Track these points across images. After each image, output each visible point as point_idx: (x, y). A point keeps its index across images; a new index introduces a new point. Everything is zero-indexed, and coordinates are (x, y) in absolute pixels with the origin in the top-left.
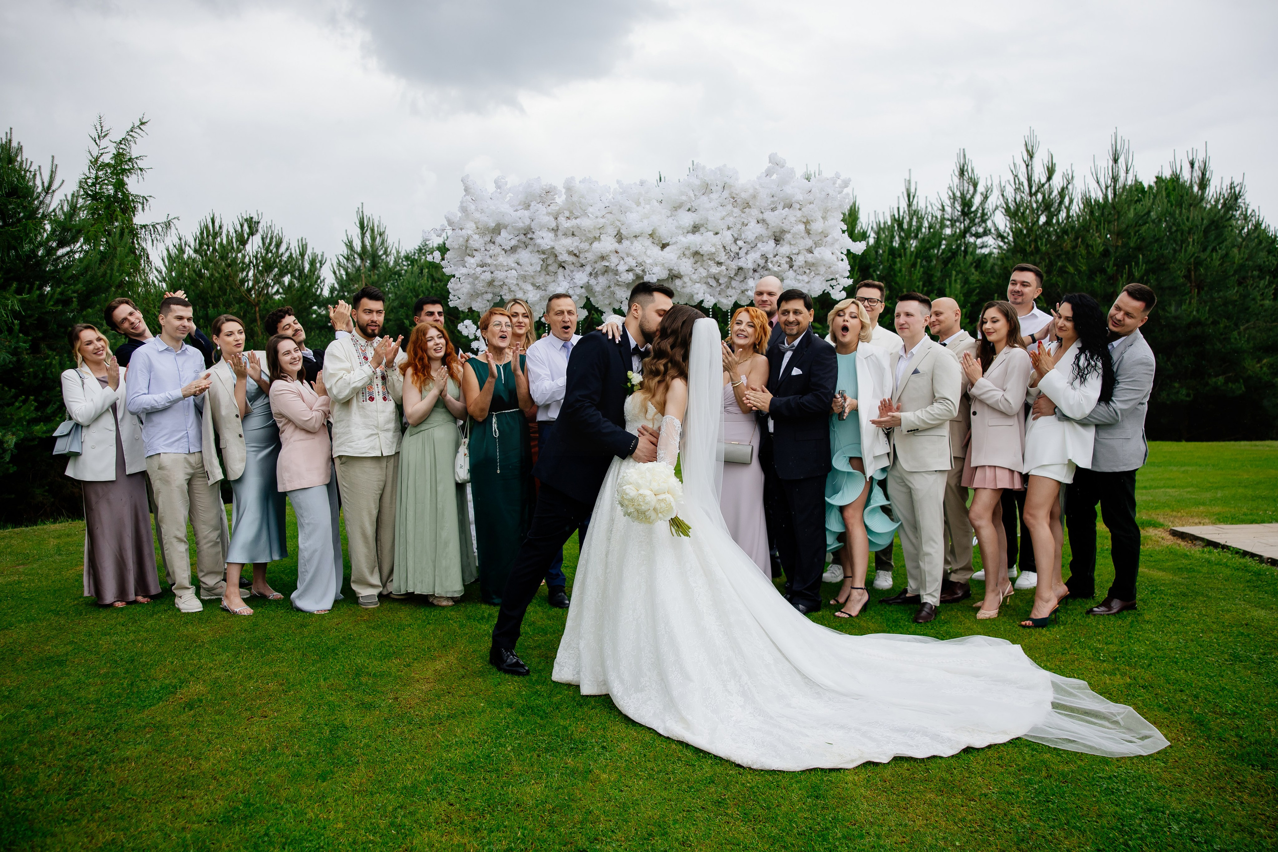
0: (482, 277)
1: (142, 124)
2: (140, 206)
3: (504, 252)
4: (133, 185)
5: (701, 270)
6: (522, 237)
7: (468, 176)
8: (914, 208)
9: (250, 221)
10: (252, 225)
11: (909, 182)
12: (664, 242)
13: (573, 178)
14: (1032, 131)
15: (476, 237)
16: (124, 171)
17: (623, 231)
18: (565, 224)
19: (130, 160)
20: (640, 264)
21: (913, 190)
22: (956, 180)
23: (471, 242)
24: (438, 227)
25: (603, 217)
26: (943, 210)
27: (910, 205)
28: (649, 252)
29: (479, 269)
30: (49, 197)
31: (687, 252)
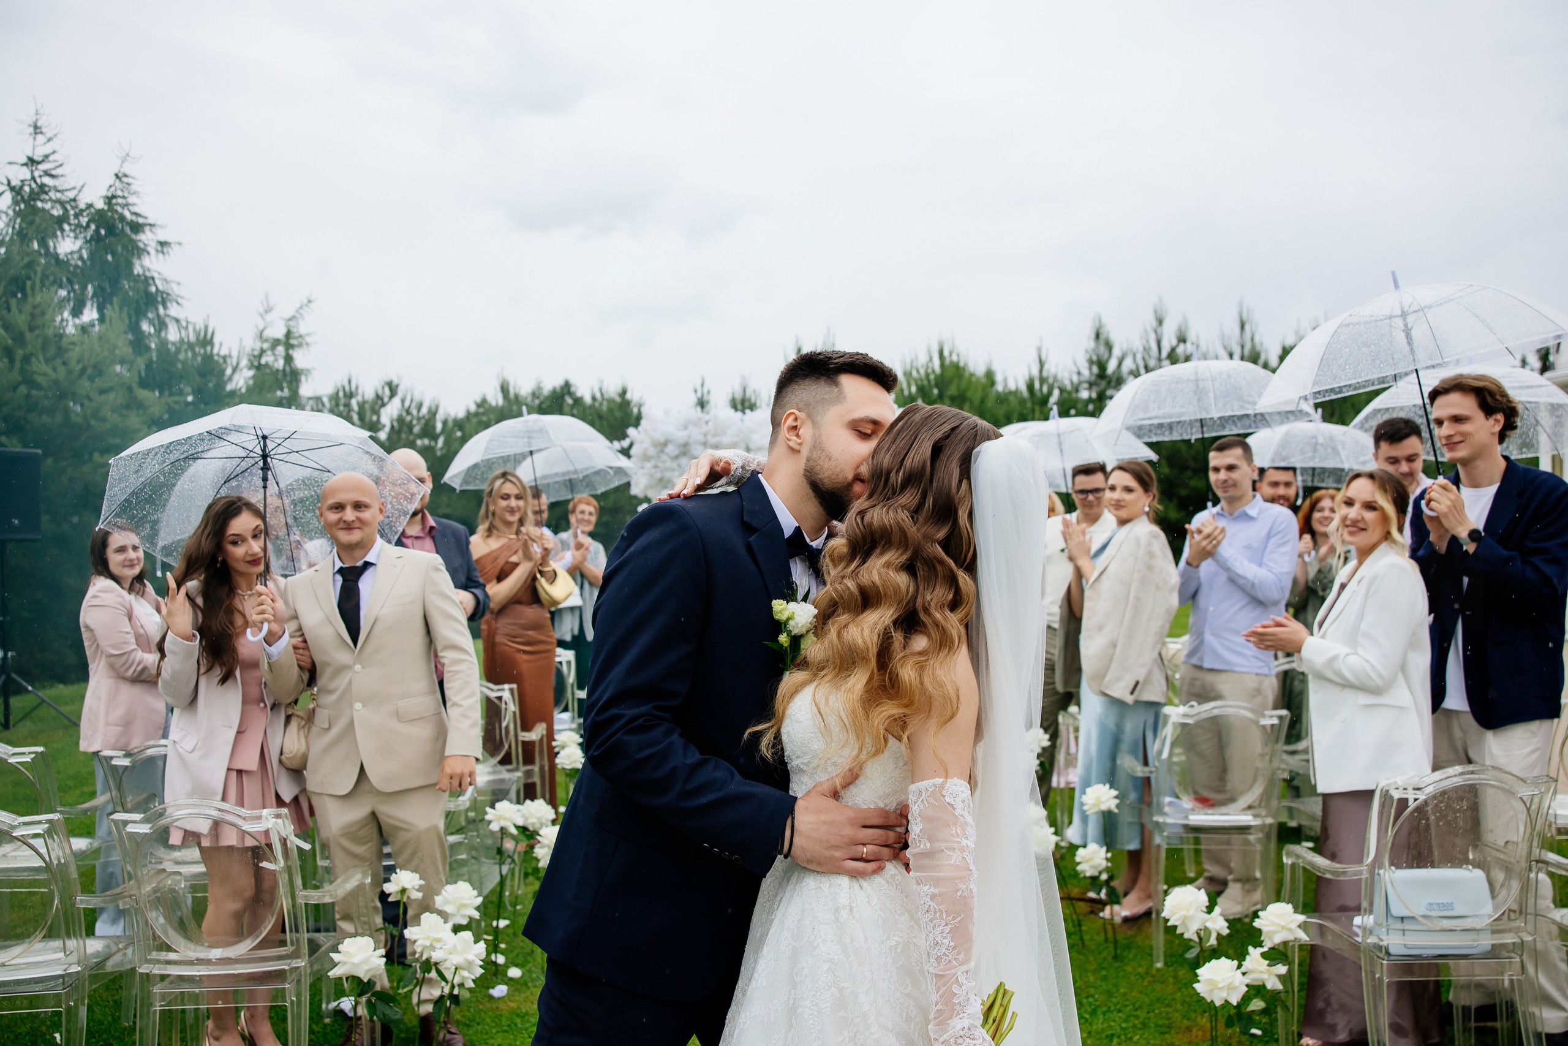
1: (310, 301)
2: (303, 378)
4: (300, 359)
8: (1045, 374)
9: (390, 384)
10: (393, 389)
11: (1039, 350)
14: (1160, 299)
16: (292, 347)
18: (713, 440)
19: (301, 336)
21: (1043, 358)
22: (1092, 344)
26: (1079, 373)
27: (1041, 371)
30: (236, 377)
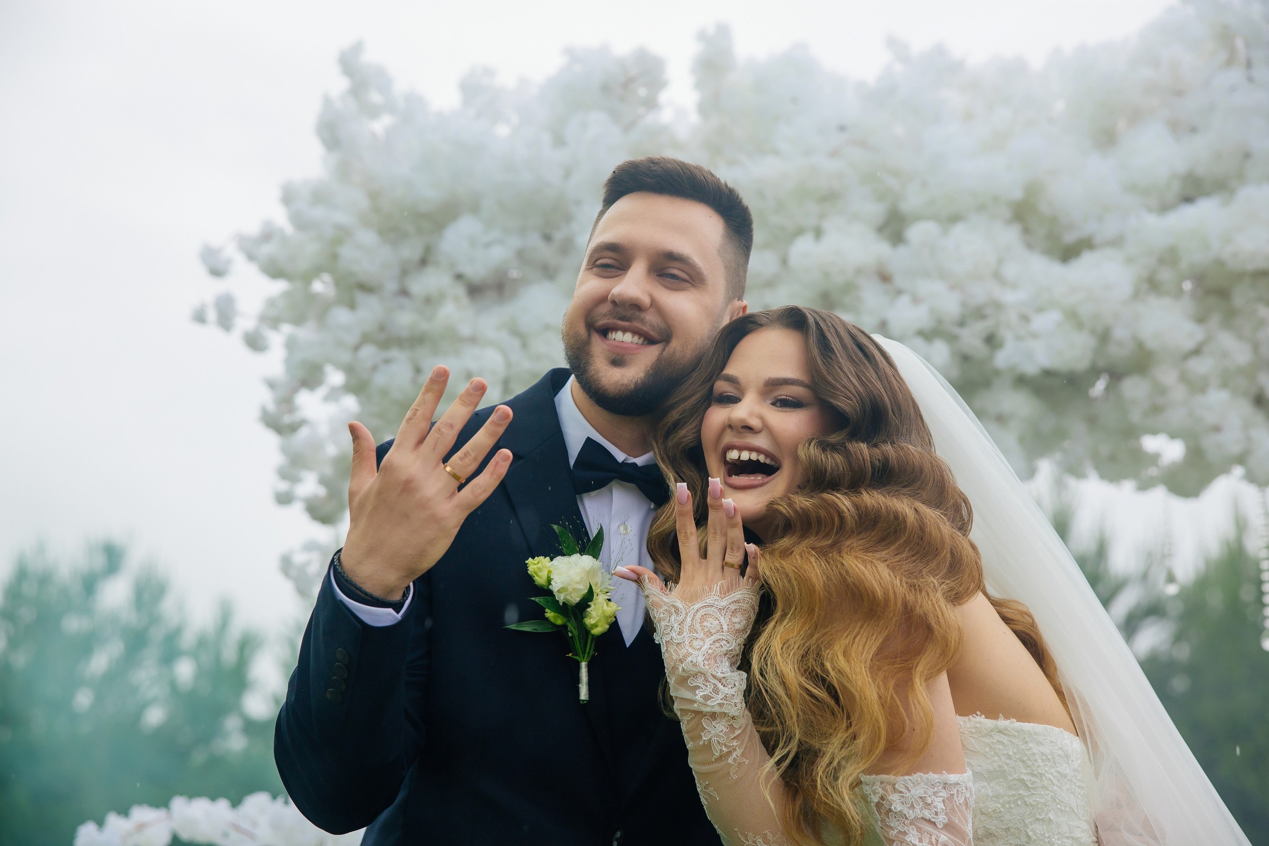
0: (380, 379)
3: (460, 291)
5: (1227, 340)
6: (534, 240)
7: (358, 48)
12: (1070, 238)
13: (723, 30)
15: (368, 237)
17: (912, 201)
20: (979, 313)
23: (347, 252)
24: (253, 228)
25: (834, 154)
28: (1010, 270)
29: (368, 353)
31: (1166, 275)
